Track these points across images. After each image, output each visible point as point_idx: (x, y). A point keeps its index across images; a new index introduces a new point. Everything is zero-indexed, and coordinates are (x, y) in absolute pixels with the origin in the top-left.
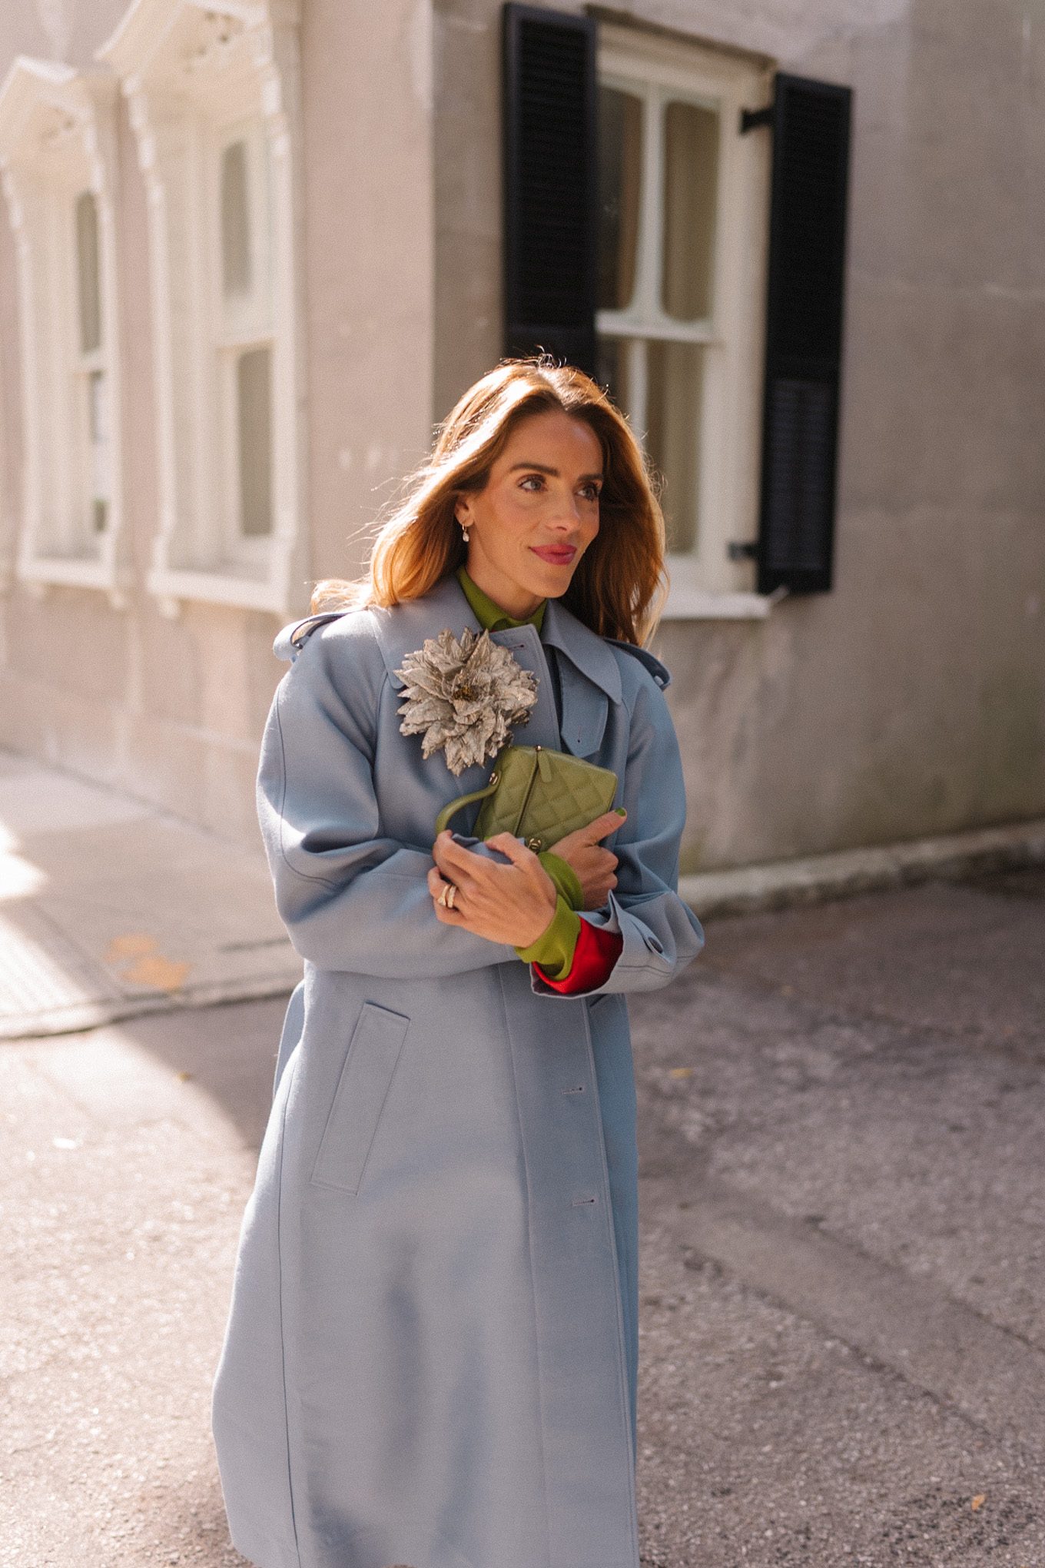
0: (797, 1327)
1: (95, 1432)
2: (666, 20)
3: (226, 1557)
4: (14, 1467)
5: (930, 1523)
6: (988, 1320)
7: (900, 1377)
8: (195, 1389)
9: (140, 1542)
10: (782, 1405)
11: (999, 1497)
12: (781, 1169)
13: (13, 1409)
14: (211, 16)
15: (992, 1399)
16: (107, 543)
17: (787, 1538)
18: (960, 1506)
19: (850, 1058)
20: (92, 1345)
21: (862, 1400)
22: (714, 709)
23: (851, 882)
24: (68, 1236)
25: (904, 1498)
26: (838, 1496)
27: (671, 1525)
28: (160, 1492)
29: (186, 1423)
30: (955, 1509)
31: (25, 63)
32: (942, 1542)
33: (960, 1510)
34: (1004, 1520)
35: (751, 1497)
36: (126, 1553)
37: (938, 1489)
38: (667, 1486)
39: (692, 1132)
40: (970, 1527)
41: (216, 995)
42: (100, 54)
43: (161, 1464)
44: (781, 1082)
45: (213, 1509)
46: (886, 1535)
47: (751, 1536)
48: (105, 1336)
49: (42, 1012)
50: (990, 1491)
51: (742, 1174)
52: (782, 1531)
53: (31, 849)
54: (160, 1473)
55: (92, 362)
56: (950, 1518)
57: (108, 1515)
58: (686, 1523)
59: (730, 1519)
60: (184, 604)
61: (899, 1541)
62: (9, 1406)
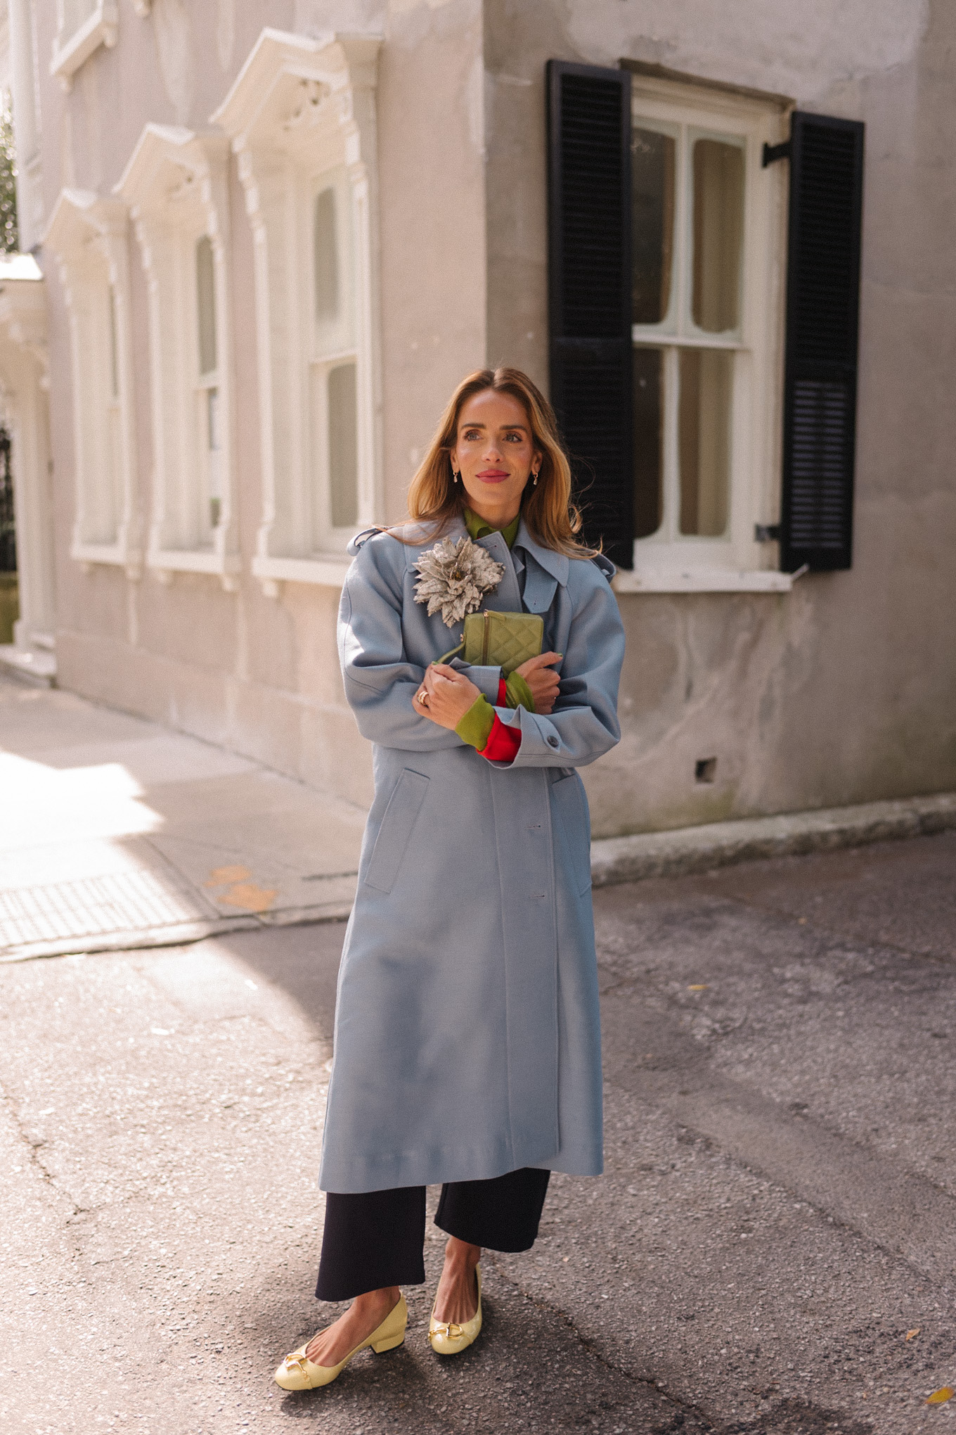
0: (771, 1192)
1: (163, 1251)
2: (692, 70)
3: (262, 1349)
4: (95, 1275)
5: (866, 1349)
6: (943, 1191)
7: (858, 1234)
8: (249, 1222)
9: (192, 1335)
10: (748, 1252)
11: (931, 1332)
12: (774, 1065)
13: (98, 1231)
14: (304, 83)
15: (938, 1255)
16: (219, 536)
17: (739, 1356)
18: (896, 1337)
19: (850, 977)
20: (168, 1185)
21: (820, 1250)
22: (743, 673)
23: (871, 829)
24: (156, 1104)
25: (847, 1328)
26: (788, 1325)
27: (639, 1341)
28: (212, 1298)
29: (239, 1247)
30: (891, 1339)
31: (152, 128)
32: (875, 1364)
33: (895, 1340)
34: (933, 1350)
35: (711, 1322)
36: (180, 1342)
37: (878, 1323)
38: (639, 1311)
39: (700, 1035)
40: (902, 1354)
41: (297, 916)
42: (212, 119)
43: (216, 1277)
44: (787, 995)
45: (255, 1312)
46: (826, 1357)
47: (708, 1353)
48: (177, 1179)
49: (150, 927)
50: (924, 1326)
51: (740, 1068)
52: (736, 1350)
53: (153, 797)
54: (214, 1284)
55: (209, 381)
56: (885, 1346)
57: (169, 1313)
58: (652, 1341)
59: (690, 1339)
60: (282, 584)
61: (837, 1362)
62: (95, 1229)
